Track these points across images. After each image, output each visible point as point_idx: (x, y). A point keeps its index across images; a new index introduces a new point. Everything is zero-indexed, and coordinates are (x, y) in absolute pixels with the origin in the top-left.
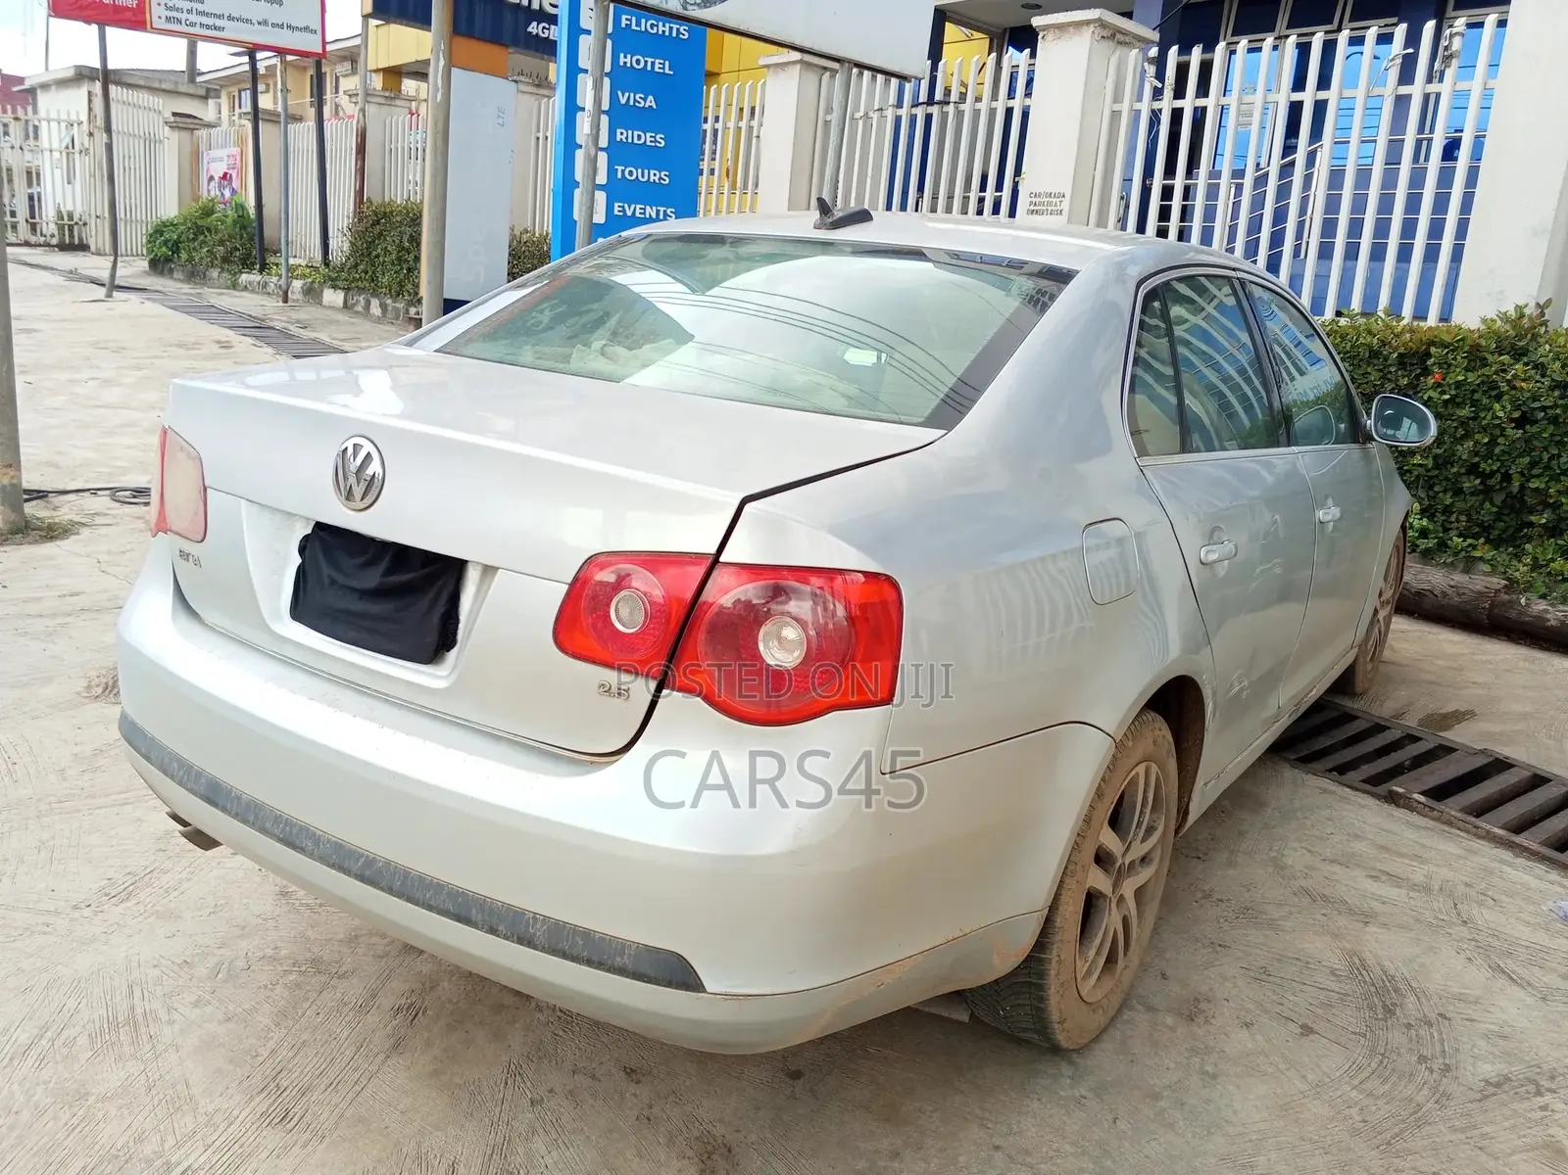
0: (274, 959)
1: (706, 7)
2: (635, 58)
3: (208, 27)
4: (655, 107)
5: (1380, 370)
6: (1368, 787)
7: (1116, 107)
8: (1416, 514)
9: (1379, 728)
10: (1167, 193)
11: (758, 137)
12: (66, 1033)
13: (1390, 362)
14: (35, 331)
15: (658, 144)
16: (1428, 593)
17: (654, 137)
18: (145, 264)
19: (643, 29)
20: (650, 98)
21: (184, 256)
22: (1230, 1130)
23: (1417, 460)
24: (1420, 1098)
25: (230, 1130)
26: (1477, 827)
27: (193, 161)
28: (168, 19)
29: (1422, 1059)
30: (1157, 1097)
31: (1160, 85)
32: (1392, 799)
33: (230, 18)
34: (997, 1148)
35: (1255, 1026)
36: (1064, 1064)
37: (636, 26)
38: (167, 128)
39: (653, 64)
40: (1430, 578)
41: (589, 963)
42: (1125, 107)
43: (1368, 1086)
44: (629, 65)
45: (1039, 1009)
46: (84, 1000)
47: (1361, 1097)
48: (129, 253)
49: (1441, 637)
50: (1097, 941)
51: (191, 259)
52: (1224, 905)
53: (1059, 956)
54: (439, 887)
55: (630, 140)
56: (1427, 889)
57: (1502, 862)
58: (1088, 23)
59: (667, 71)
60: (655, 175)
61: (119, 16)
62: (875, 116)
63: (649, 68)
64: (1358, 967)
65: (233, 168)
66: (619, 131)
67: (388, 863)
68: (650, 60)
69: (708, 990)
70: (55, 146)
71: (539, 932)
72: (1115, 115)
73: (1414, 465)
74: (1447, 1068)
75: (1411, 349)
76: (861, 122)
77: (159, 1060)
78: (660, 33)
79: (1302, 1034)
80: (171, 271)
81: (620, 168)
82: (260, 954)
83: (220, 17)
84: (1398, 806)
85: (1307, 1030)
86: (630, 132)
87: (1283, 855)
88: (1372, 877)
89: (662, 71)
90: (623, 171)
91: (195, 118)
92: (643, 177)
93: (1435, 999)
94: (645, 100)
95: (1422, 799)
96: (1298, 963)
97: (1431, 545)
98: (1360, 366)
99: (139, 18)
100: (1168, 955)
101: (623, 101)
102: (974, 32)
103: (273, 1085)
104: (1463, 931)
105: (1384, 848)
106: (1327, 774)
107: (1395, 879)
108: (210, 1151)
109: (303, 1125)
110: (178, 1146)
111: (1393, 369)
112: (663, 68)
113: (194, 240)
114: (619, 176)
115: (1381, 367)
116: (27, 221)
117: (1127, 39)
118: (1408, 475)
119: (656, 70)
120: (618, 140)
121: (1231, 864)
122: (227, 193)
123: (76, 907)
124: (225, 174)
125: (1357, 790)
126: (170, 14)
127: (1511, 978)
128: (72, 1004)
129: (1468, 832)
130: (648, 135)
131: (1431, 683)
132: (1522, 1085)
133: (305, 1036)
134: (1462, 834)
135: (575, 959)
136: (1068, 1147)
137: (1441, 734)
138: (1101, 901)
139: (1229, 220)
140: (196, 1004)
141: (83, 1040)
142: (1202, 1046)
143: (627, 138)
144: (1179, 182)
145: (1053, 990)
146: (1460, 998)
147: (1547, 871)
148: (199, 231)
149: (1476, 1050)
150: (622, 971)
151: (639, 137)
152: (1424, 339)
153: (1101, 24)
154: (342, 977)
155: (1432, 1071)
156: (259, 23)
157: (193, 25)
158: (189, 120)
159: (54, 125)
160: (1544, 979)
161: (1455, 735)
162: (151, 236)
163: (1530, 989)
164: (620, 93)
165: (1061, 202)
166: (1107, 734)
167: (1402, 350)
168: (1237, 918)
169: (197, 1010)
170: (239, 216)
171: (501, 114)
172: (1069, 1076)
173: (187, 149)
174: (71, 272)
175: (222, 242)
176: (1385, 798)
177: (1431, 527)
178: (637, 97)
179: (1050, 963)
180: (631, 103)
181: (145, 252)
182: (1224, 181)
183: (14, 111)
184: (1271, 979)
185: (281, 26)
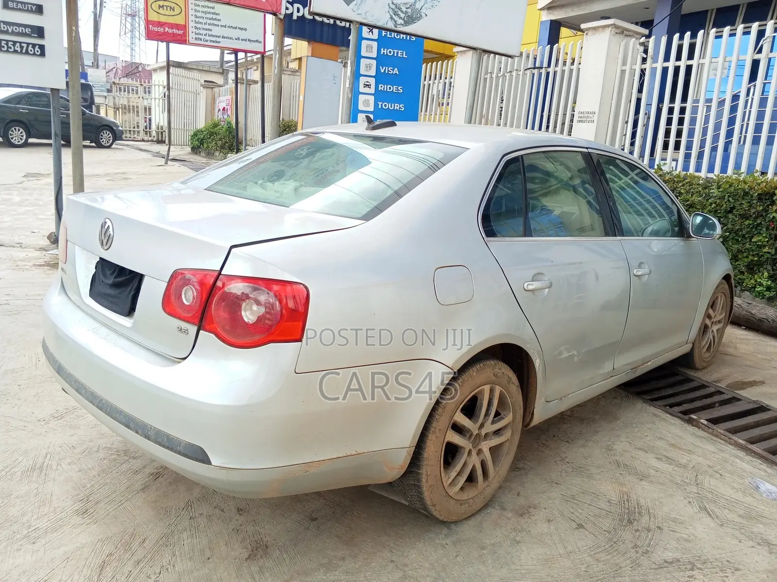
0: (110, 448)
1: (406, 26)
2: (388, 51)
3: (213, 42)
4: (398, 73)
5: (749, 202)
6: (680, 415)
7: (624, 68)
8: (766, 278)
9: (703, 386)
10: (671, 111)
11: (453, 86)
12: (13, 470)
13: (754, 198)
14: (129, 178)
15: (399, 91)
16: (765, 320)
17: (397, 88)
18: (190, 149)
19: (393, 37)
20: (396, 69)
21: (205, 145)
22: (513, 567)
23: (766, 250)
24: (623, 565)
25: (61, 515)
26: (730, 439)
27: (212, 102)
28: (196, 39)
29: (636, 546)
30: (483, 548)
31: (645, 56)
32: (690, 422)
33: (223, 37)
34: (392, 561)
35: (553, 522)
36: (446, 529)
37: (390, 35)
38: (202, 88)
39: (397, 53)
40: (767, 312)
41: (168, 448)
42: (627, 68)
43: (597, 556)
44: (385, 54)
45: (420, 497)
46: (26, 458)
47: (591, 560)
48: (178, 144)
49: (769, 343)
50: (458, 468)
51: (208, 147)
52: (569, 465)
53: (427, 472)
54: (121, 412)
55: (385, 90)
56: (685, 467)
57: (737, 457)
58: (608, 26)
59: (404, 56)
60: (397, 106)
61: (175, 38)
62: (508, 75)
63: (395, 55)
64: (624, 499)
65: (228, 105)
66: (380, 85)
67: (106, 401)
68: (396, 51)
69: (213, 464)
70: (157, 96)
71: (151, 433)
72: (623, 72)
73: (765, 252)
74: (647, 552)
75: (765, 191)
76: (501, 79)
77: (45, 484)
78: (401, 38)
79: (577, 528)
80: (200, 152)
81: (380, 103)
82: (104, 446)
83: (219, 37)
84: (693, 426)
85: (580, 526)
86: (385, 86)
87: (614, 444)
88: (658, 458)
89: (402, 56)
90: (382, 105)
91: (214, 82)
92: (391, 107)
93: (660, 520)
94: (393, 70)
95: (705, 422)
96: (594, 495)
97: (771, 295)
98: (738, 200)
99: (184, 38)
100: (525, 485)
101: (382, 71)
102: (578, 32)
103: (86, 499)
104: (694, 489)
105: (673, 445)
106: (663, 408)
107: (669, 460)
108: (50, 522)
109: (91, 516)
110: (37, 519)
111: (755, 202)
112: (403, 55)
113: (210, 138)
114: (380, 107)
115: (749, 201)
116: (144, 130)
117: (631, 33)
118: (763, 257)
119: (399, 55)
120: (380, 89)
121: (583, 446)
122: (225, 117)
123: (39, 421)
124: (224, 108)
125: (674, 416)
126: (197, 36)
127: (709, 513)
128: (21, 459)
129: (725, 441)
130: (394, 87)
131: (750, 366)
132: (685, 565)
133: (108, 481)
134: (722, 442)
135: (164, 446)
136: (427, 565)
137: (737, 392)
138: (462, 450)
139: (703, 125)
140: (69, 464)
141: (19, 473)
142: (520, 528)
143: (384, 89)
144: (677, 105)
145: (424, 489)
146: (674, 520)
147: (761, 464)
148: (212, 134)
149: (668, 545)
150: (179, 453)
151: (390, 88)
152: (773, 186)
153: (615, 26)
154: (134, 458)
155: (637, 552)
156: (236, 39)
157: (207, 41)
158: (211, 84)
159: (157, 87)
160: (728, 516)
161: (743, 393)
162: (192, 136)
163: (716, 520)
164: (381, 67)
165: (593, 116)
166: (448, 367)
167: (760, 192)
168: (573, 471)
169: (69, 466)
170: (228, 127)
171: (335, 79)
172: (444, 534)
173: (210, 97)
174: (157, 153)
175: (220, 139)
176: (687, 421)
177: (772, 285)
178: (389, 69)
179: (422, 475)
180: (387, 72)
181: (190, 144)
182: (701, 104)
183: (141, 82)
184: (575, 501)
185: (246, 40)
